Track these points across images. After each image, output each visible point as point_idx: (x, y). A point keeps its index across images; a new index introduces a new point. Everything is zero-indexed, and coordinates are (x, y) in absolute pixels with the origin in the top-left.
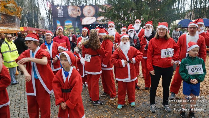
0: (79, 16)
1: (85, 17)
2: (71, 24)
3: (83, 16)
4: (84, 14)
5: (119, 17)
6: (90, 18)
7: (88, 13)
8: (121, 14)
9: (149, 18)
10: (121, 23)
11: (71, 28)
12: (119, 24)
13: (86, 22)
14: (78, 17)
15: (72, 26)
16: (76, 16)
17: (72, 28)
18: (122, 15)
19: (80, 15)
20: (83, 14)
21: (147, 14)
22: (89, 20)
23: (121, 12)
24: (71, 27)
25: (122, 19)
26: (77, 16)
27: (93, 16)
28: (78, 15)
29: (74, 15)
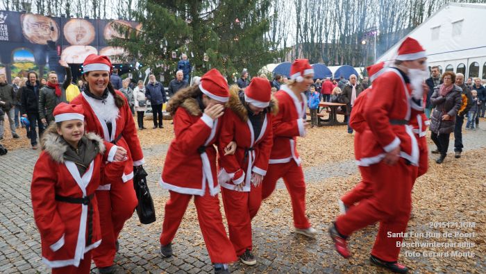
0: (54, 43)
1: (69, 45)
2: (32, 59)
3: (64, 43)
4: (66, 37)
5: (158, 52)
6: (82, 48)
7: (78, 36)
8: (164, 47)
9: (218, 58)
10: (162, 65)
11: (30, 71)
12: (157, 66)
13: (73, 58)
14: (51, 43)
15: (35, 66)
16: (45, 42)
17: (35, 69)
18: (165, 49)
19: (55, 39)
20: (64, 36)
21: (214, 49)
22: (80, 53)
23: (164, 43)
24: (32, 66)
25: (163, 57)
26: (48, 41)
27: (89, 45)
28: (50, 39)
29: (39, 37)
